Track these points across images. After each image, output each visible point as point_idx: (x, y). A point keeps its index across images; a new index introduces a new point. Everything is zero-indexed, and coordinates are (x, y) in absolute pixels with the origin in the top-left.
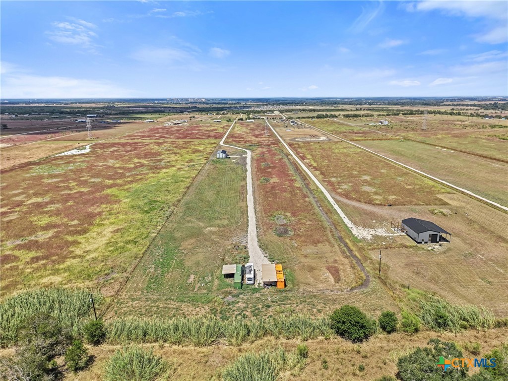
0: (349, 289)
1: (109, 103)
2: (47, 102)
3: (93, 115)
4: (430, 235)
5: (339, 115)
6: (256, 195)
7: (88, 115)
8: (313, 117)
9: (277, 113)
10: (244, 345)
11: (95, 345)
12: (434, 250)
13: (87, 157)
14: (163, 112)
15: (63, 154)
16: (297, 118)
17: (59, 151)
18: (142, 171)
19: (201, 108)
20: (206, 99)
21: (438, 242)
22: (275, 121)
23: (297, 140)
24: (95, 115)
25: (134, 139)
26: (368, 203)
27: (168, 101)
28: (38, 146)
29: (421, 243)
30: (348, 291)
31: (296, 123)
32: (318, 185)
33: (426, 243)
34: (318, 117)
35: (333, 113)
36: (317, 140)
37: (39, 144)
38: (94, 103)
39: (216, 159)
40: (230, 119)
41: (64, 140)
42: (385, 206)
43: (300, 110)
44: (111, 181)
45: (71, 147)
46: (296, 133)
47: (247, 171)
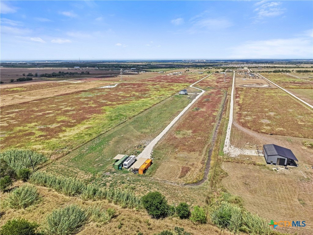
0: (183, 184)
1: (149, 62)
2: (120, 62)
3: (134, 69)
4: (278, 158)
5: (292, 71)
6: (182, 118)
7: (132, 69)
8: (271, 72)
9: (246, 68)
10: (89, 201)
11: (24, 182)
12: (277, 170)
13: (111, 90)
14: (174, 67)
15: (102, 87)
16: (258, 72)
17: (101, 86)
18: (131, 98)
19: (199, 65)
20: (206, 60)
21: (286, 165)
22: (240, 74)
23: (244, 86)
24: (135, 69)
25: (143, 82)
26: (255, 131)
27: (183, 61)
28: (95, 83)
29: (270, 163)
30: (182, 185)
31: (254, 75)
32: (230, 115)
33: (275, 164)
34: (274, 72)
35: (288, 69)
36: (260, 86)
37: (96, 82)
38: (141, 62)
39: (178, 95)
40: (209, 72)
41: (109, 81)
42: (267, 134)
43: (265, 67)
44: (110, 103)
45: (109, 84)
46: (248, 81)
47: (190, 103)
